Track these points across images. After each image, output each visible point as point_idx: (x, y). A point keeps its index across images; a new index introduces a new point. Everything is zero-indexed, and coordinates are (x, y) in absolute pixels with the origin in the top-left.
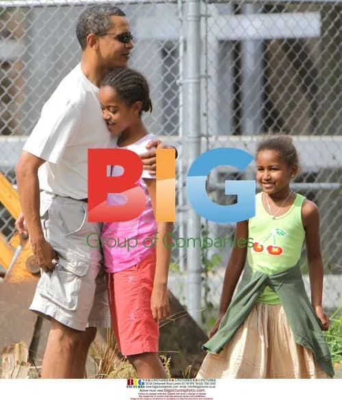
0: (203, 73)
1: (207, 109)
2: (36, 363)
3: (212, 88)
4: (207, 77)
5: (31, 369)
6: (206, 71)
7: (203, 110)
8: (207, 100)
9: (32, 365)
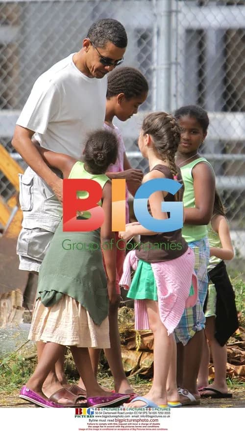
0: (173, 60)
1: (177, 91)
2: (29, 307)
3: (181, 73)
4: (177, 64)
5: (25, 313)
6: (176, 59)
7: (173, 91)
8: (177, 83)
9: (26, 310)
